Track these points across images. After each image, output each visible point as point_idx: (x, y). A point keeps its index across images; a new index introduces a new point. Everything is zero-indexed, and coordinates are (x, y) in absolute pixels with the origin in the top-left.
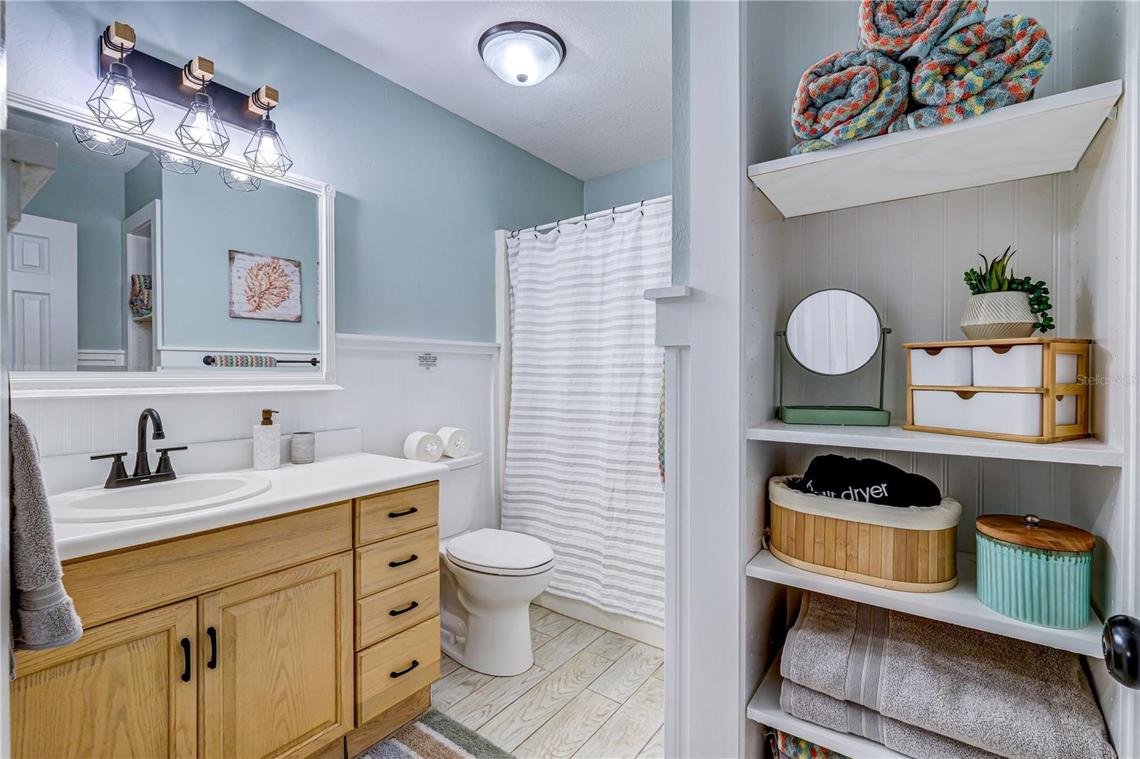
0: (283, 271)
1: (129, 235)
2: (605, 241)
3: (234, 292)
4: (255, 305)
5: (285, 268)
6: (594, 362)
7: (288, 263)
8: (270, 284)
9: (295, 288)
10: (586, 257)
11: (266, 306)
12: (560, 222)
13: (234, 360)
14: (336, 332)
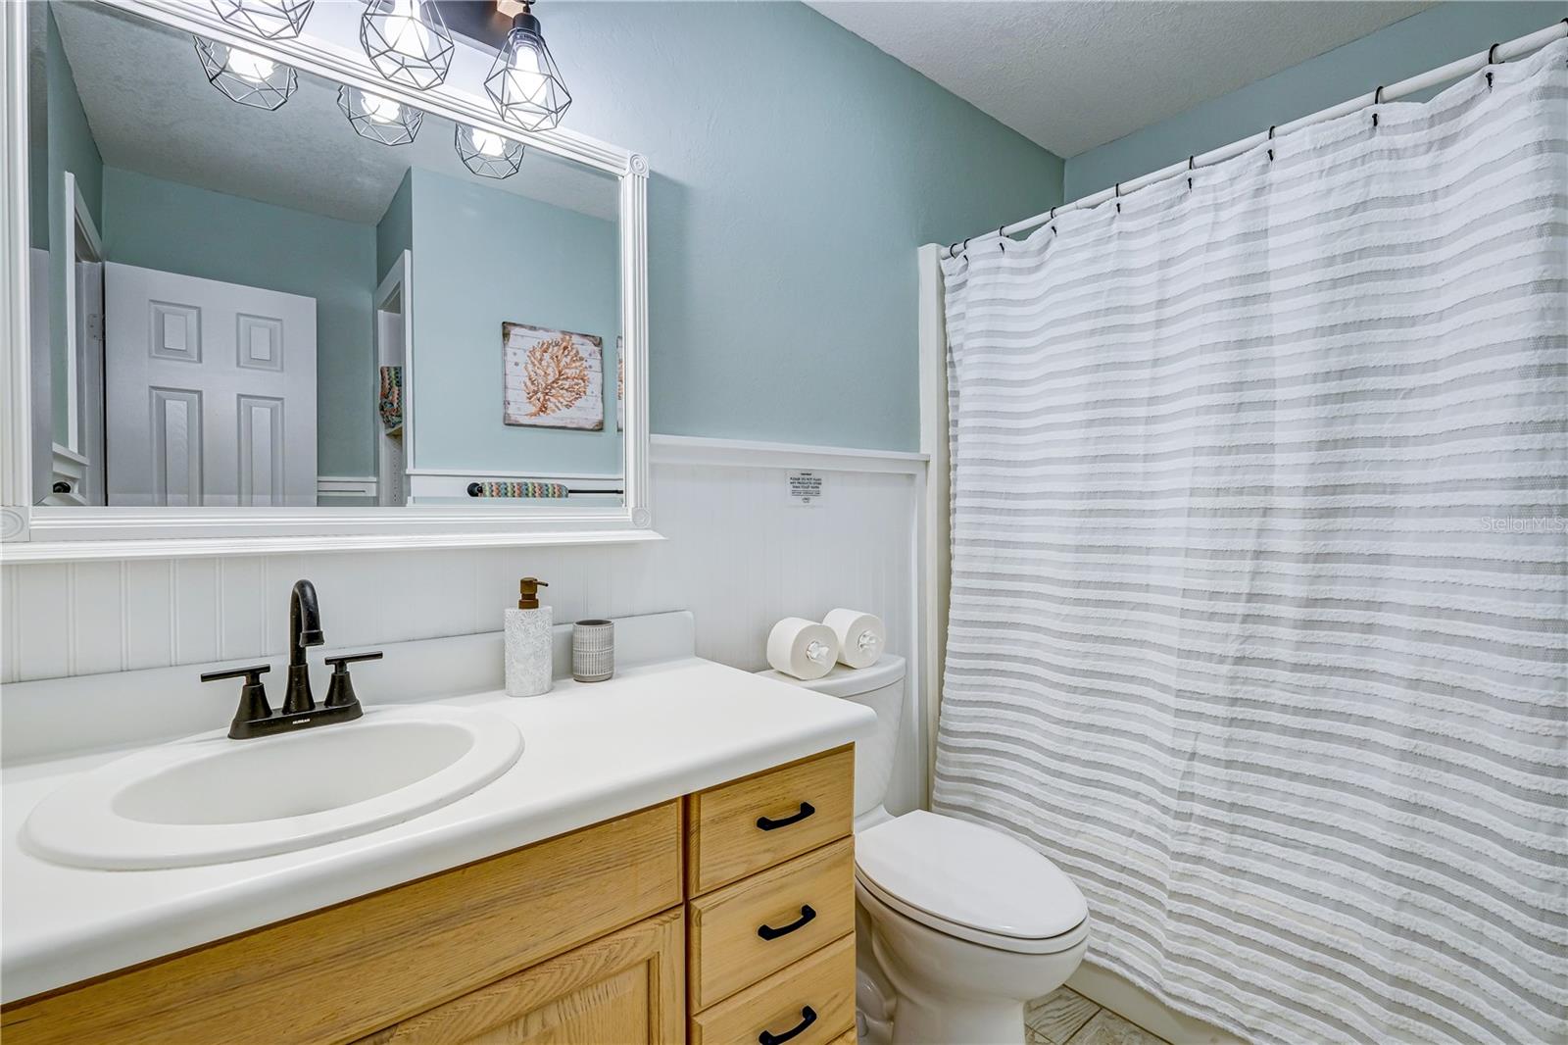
0: (577, 352)
1: (381, 312)
2: (1168, 233)
3: (509, 385)
4: (539, 405)
5: (580, 347)
6: (1136, 485)
7: (586, 341)
8: (560, 372)
9: (595, 377)
10: (1117, 273)
11: (554, 407)
12: (1055, 210)
13: (509, 489)
14: (650, 432)
